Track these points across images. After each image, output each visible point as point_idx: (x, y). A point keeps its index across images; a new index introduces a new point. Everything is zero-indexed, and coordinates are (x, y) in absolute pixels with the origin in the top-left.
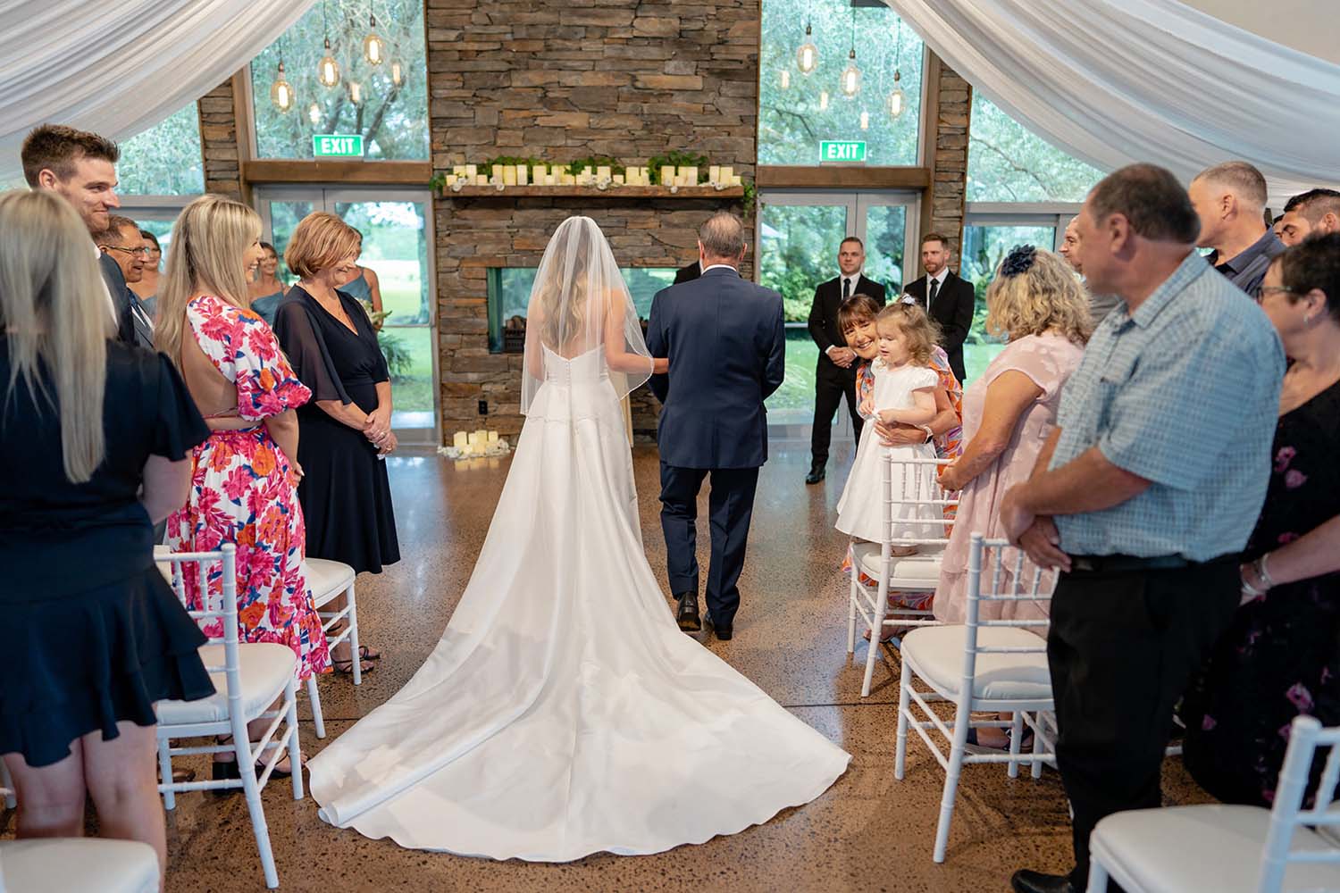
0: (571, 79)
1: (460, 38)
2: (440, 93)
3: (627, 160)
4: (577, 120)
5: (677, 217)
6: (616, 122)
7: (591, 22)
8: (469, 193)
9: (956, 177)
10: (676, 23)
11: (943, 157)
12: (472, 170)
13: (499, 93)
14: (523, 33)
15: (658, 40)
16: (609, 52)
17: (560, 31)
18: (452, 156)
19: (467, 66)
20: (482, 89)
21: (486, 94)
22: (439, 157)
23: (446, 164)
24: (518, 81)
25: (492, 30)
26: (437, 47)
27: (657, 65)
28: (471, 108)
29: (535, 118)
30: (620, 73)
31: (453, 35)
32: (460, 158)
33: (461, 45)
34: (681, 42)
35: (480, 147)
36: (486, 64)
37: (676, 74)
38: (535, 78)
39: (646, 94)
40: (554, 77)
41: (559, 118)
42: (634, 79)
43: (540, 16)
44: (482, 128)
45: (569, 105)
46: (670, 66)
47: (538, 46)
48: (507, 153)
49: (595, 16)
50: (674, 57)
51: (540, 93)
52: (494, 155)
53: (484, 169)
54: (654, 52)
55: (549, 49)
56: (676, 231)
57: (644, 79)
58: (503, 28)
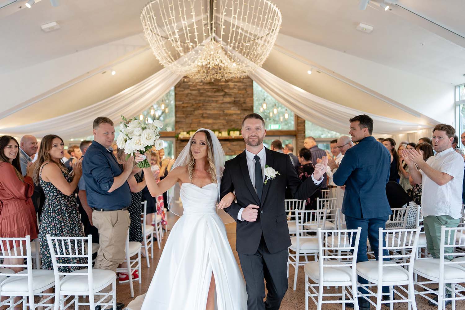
0: (209, 112)
1: (183, 103)
2: (178, 116)
3: (222, 130)
4: (210, 121)
5: (235, 143)
6: (219, 121)
7: (213, 99)
8: (184, 139)
9: (303, 132)
10: (233, 99)
11: (299, 128)
12: (185, 133)
13: (191, 116)
14: (197, 102)
15: (229, 103)
16: (218, 105)
17: (206, 101)
18: (180, 130)
19: (184, 109)
20: (188, 114)
21: (189, 116)
22: (177, 130)
23: (179, 132)
24: (196, 113)
25: (190, 101)
26: (178, 105)
27: (229, 108)
28: (185, 119)
29: (200, 121)
30: (221, 110)
31: (181, 103)
32: (182, 130)
33: (183, 105)
34: (235, 103)
35: (187, 128)
36: (189, 109)
37: (234, 110)
38: (200, 112)
39: (226, 115)
40: (205, 111)
41: (206, 121)
42: (224, 112)
43: (201, 98)
44: (187, 123)
45: (208, 118)
46: (232, 108)
47: (201, 105)
48: (194, 129)
49: (214, 98)
50: (233, 107)
51: (201, 115)
52: (190, 129)
53: (188, 133)
54: (228, 105)
55: (203, 105)
56: (234, 147)
57: (226, 111)
58: (193, 101)
